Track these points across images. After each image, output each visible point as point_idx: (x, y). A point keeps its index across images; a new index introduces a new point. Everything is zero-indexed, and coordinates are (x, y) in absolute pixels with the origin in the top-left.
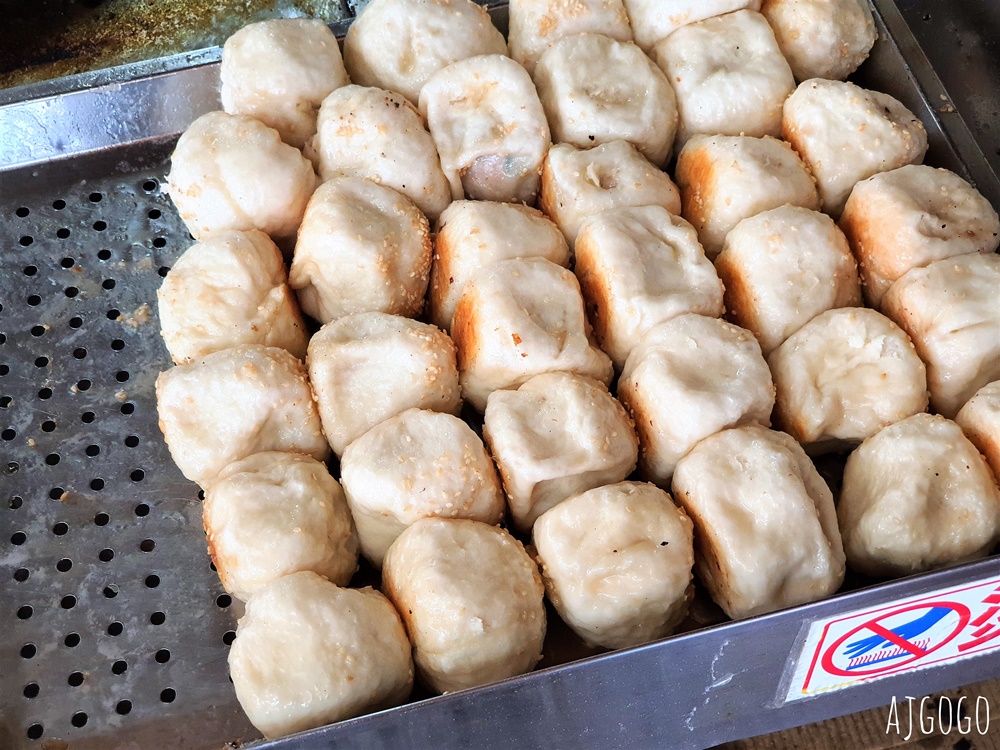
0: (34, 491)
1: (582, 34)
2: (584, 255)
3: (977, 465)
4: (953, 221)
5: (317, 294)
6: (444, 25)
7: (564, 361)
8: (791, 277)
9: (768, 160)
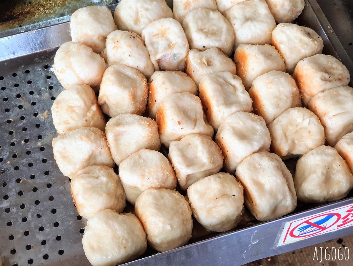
0: (10, 180)
1: (199, 9)
2: (203, 91)
3: (343, 164)
4: (333, 75)
5: (108, 106)
6: (150, 7)
7: (196, 130)
8: (276, 97)
9: (267, 54)
